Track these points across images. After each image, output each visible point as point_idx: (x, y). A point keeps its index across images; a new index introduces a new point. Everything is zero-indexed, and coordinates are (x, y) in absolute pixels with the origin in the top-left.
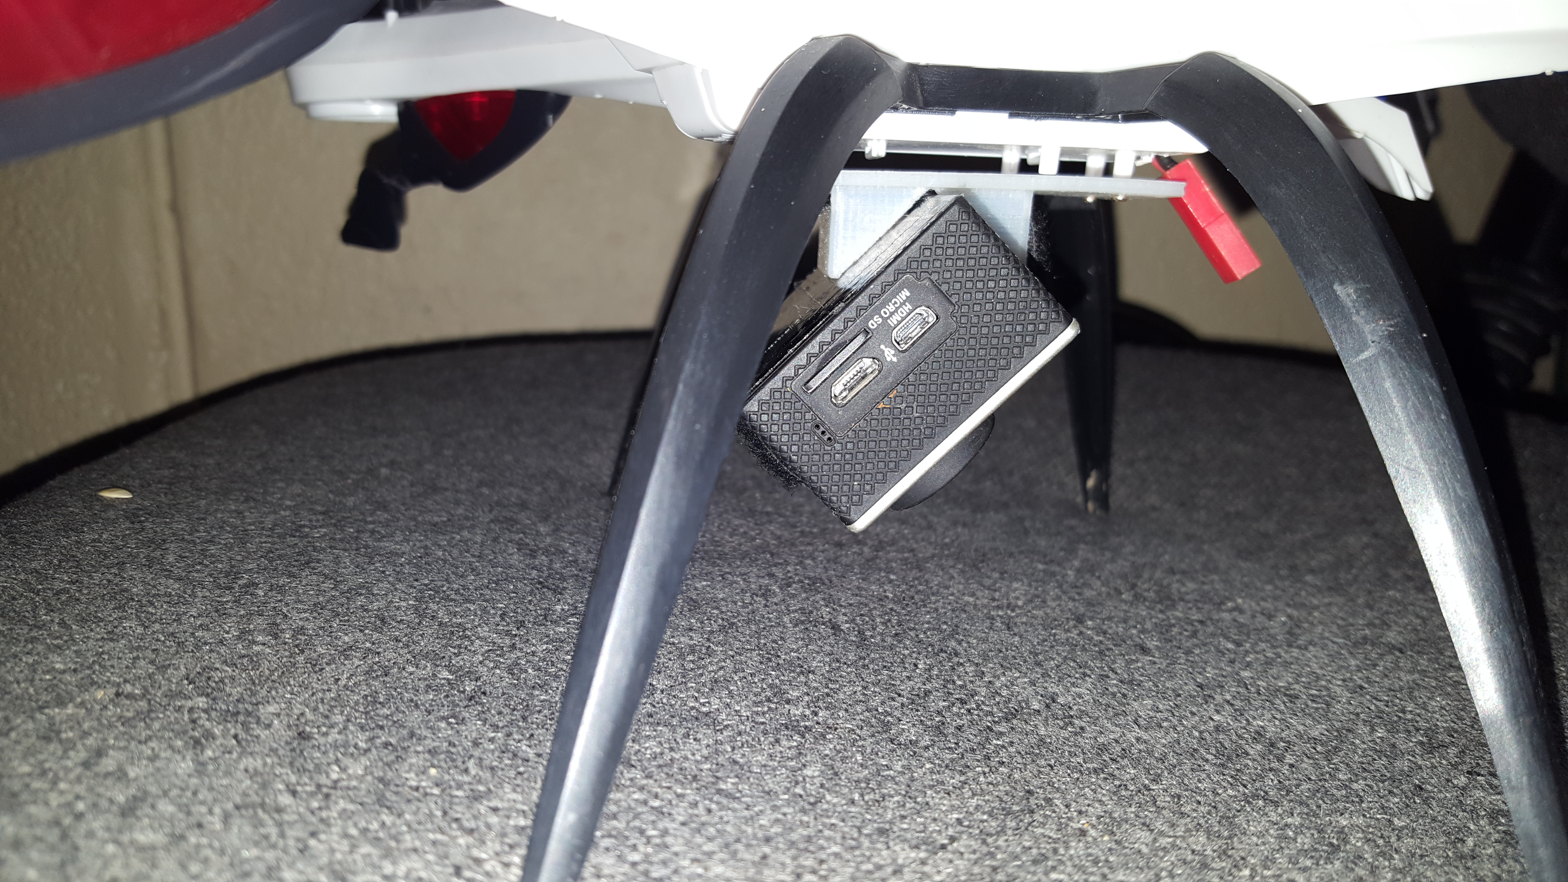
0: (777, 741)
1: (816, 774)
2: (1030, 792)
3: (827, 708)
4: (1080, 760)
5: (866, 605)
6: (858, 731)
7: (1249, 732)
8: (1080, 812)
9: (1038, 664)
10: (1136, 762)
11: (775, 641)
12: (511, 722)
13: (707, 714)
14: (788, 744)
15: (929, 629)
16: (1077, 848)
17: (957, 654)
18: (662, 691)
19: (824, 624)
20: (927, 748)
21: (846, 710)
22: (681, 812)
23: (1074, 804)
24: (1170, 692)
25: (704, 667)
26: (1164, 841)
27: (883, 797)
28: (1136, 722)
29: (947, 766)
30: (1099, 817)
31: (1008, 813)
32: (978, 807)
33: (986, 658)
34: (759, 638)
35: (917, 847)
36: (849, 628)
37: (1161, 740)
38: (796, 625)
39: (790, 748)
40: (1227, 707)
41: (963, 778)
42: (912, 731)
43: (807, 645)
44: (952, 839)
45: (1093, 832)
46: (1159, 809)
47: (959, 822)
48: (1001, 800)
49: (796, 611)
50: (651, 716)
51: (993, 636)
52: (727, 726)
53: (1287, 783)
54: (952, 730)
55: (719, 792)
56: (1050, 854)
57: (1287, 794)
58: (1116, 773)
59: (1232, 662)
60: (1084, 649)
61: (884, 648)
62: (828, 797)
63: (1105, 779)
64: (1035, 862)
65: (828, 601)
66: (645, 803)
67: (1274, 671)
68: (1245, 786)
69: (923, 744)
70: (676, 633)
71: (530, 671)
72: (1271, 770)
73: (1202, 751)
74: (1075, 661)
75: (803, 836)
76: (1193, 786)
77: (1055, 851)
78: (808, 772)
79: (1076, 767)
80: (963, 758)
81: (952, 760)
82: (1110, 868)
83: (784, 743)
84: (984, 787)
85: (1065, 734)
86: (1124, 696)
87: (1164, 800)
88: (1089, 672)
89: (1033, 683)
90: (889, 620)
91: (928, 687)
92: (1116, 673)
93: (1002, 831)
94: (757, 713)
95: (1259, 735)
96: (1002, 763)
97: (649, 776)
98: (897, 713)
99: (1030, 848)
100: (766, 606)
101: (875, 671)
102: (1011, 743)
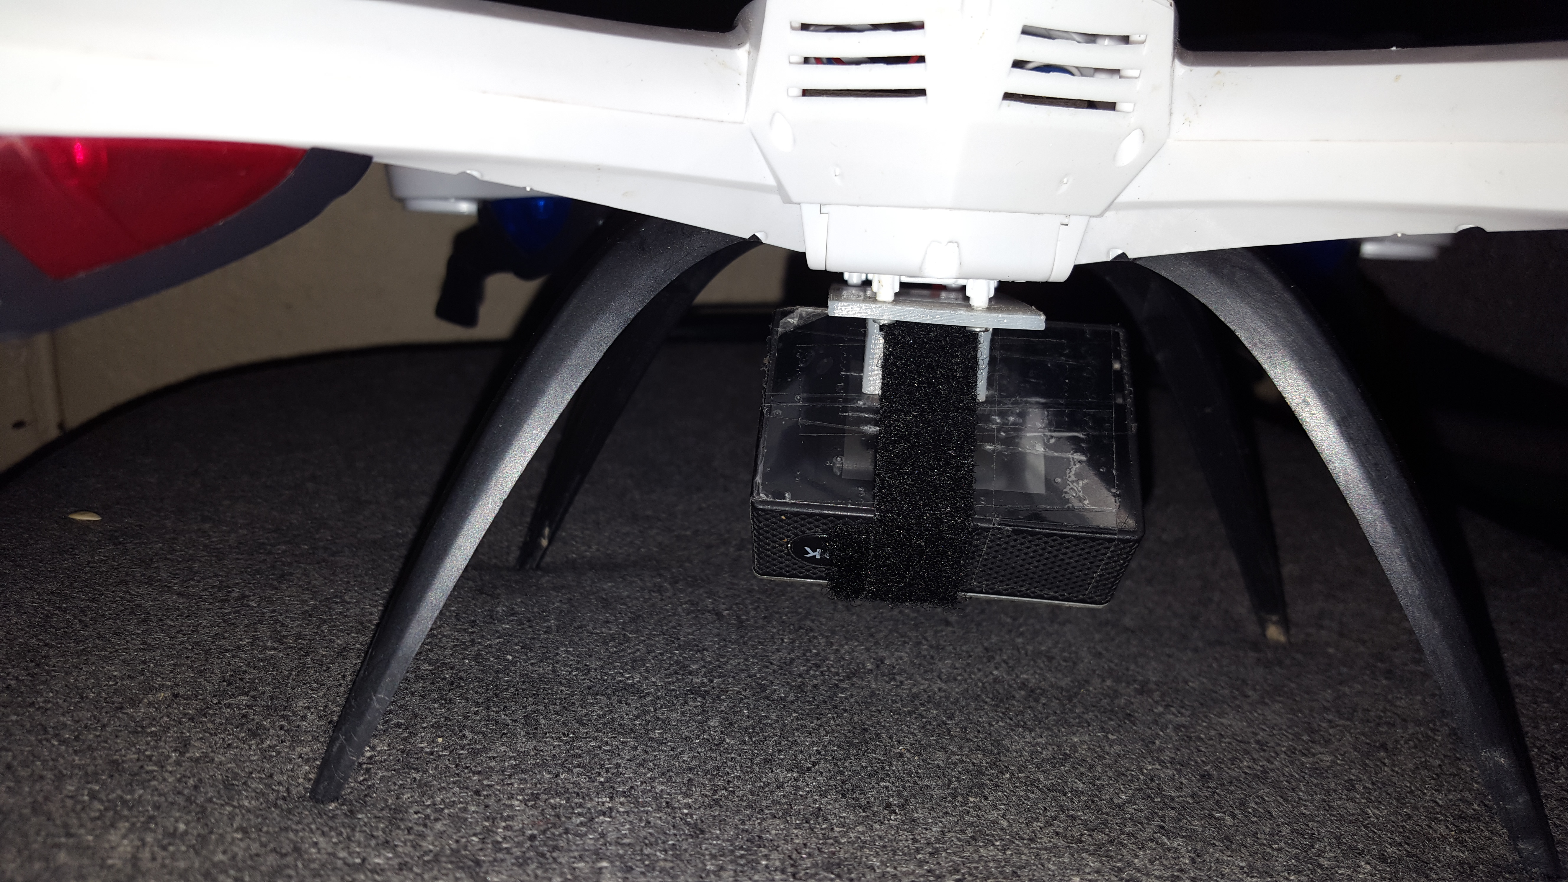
0: (686, 702)
1: (717, 724)
2: (865, 730)
3: (719, 677)
4: (899, 705)
5: (739, 596)
6: (743, 693)
7: (1017, 683)
8: (899, 742)
9: (872, 635)
10: (937, 706)
11: (674, 628)
12: (488, 699)
13: (632, 685)
14: (695, 704)
15: (789, 612)
16: (897, 765)
17: (812, 630)
18: (596, 670)
19: (709, 612)
20: (792, 702)
21: (734, 677)
22: (626, 754)
23: (895, 737)
24: (964, 654)
25: (623, 650)
26: (955, 758)
27: (765, 739)
28: (939, 677)
29: (807, 714)
30: (911, 745)
31: (851, 744)
32: (830, 742)
33: (833, 632)
34: (662, 626)
35: (791, 770)
36: (729, 614)
37: (956, 689)
38: (688, 614)
39: (695, 707)
40: (1003, 665)
41: (819, 722)
42: (782, 690)
43: (699, 630)
44: (814, 764)
45: (908, 755)
46: (952, 737)
47: (818, 752)
48: (846, 736)
49: (685, 603)
50: (590, 688)
51: (837, 616)
52: (648, 694)
53: (1040, 716)
54: (809, 688)
55: (651, 739)
56: (880, 771)
57: (1040, 723)
58: (924, 713)
59: (1010, 631)
60: (904, 624)
61: (757, 628)
62: (728, 740)
63: (916, 718)
64: (870, 776)
65: (711, 594)
66: (600, 748)
67: (1040, 638)
68: (1011, 719)
69: (790, 699)
70: (598, 626)
71: (492, 659)
72: (1030, 707)
73: (984, 696)
74: (897, 632)
75: (714, 767)
76: (975, 721)
77: (883, 768)
78: (711, 723)
79: (896, 711)
80: (818, 708)
81: (811, 710)
82: (919, 777)
83: (691, 703)
84: (834, 727)
85: (889, 687)
86: (932, 657)
87: (957, 731)
88: (907, 640)
89: (868, 650)
90: (758, 607)
91: (792, 655)
92: (927, 640)
93: (848, 757)
94: (669, 683)
95: (1024, 685)
96: (845, 710)
97: (598, 731)
98: (771, 678)
99: (866, 767)
100: (662, 600)
101: (753, 646)
102: (852, 696)
